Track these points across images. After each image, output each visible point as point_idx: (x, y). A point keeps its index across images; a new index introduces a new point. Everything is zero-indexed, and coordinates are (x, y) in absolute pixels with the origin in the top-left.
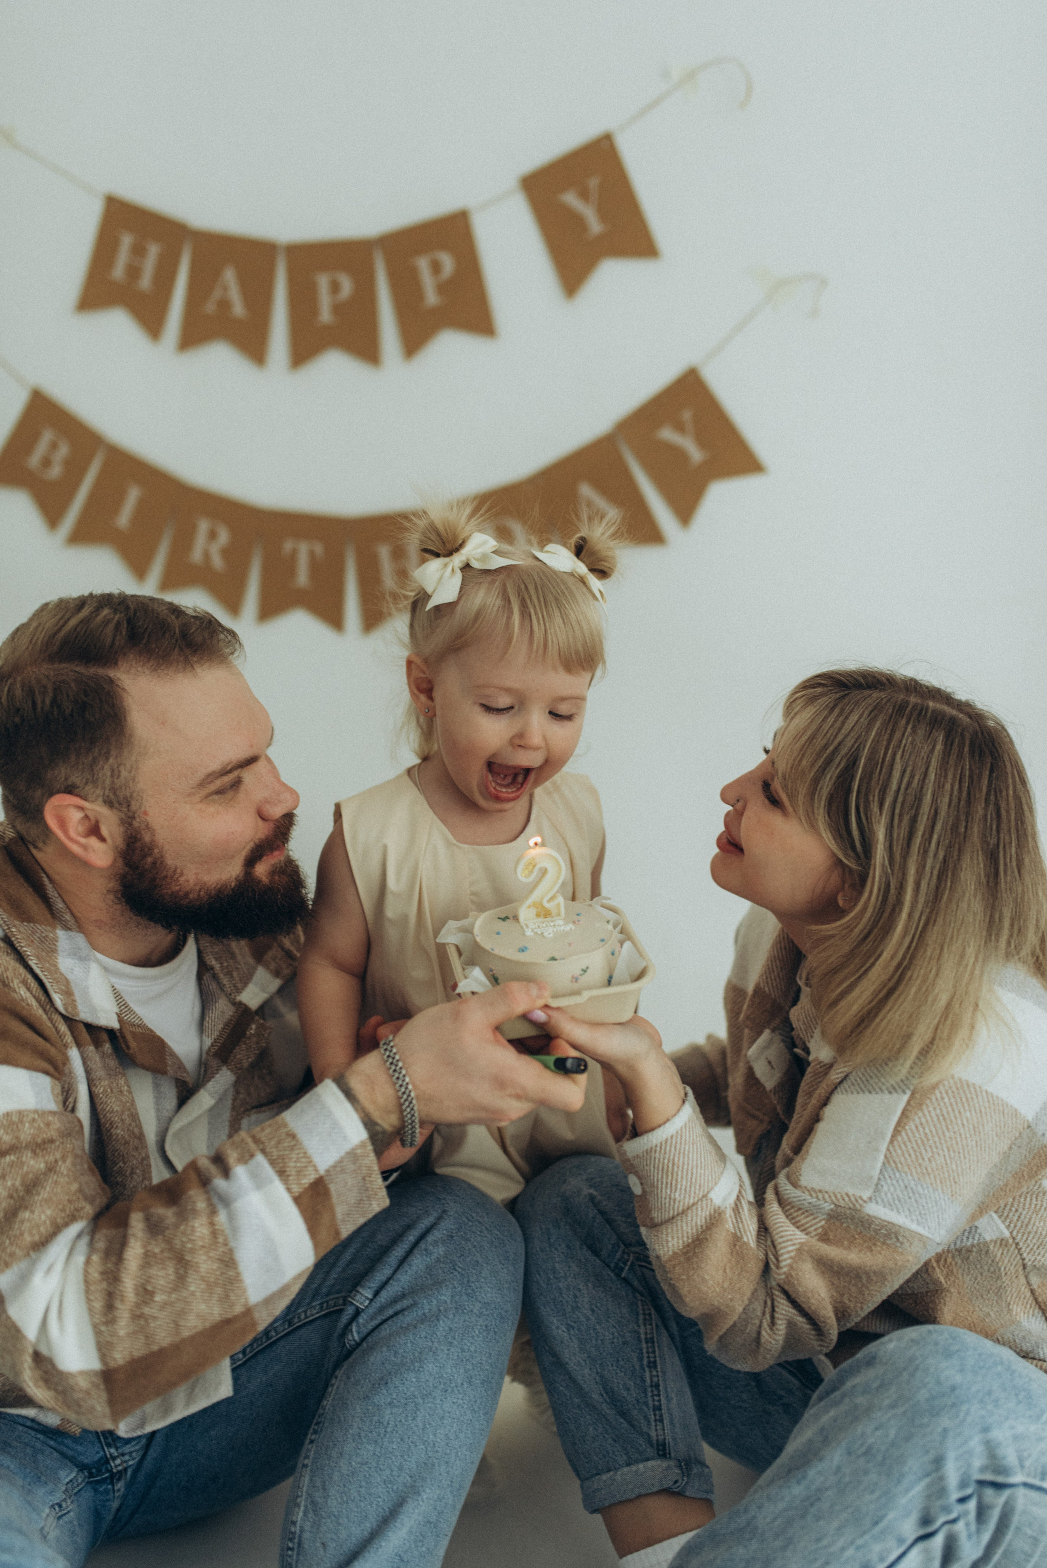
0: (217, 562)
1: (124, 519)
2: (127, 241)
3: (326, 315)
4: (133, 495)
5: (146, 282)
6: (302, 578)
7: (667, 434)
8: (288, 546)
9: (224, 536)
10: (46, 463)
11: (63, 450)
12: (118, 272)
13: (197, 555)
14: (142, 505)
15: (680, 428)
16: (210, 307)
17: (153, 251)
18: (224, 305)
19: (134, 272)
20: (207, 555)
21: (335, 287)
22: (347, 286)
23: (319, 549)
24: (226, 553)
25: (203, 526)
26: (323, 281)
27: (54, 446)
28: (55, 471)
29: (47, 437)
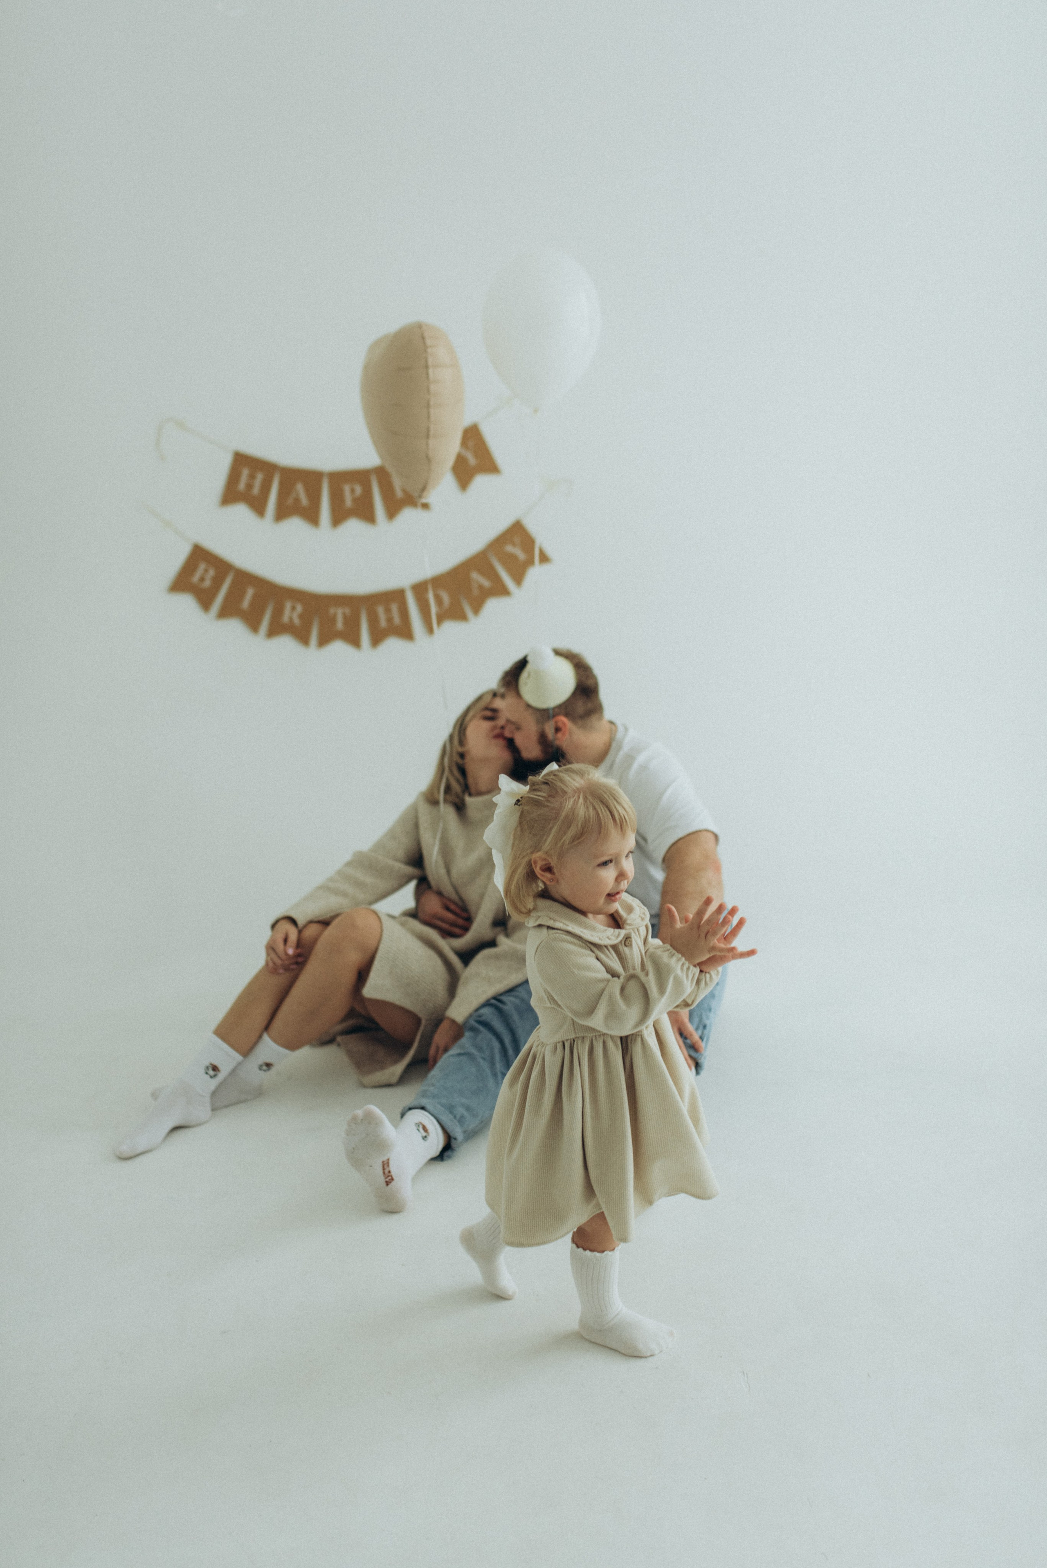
0: (297, 621)
1: (246, 604)
2: (245, 473)
3: (349, 502)
4: (250, 592)
5: (256, 490)
6: (340, 625)
7: (509, 548)
8: (332, 611)
9: (299, 608)
10: (202, 579)
11: (212, 573)
12: (242, 486)
13: (286, 619)
14: (255, 596)
15: (514, 545)
16: (290, 501)
17: (260, 477)
18: (297, 500)
19: (249, 486)
20: (291, 619)
21: (353, 491)
22: (358, 490)
23: (347, 611)
24: (301, 617)
25: (288, 605)
26: (347, 489)
27: (206, 571)
28: (207, 583)
29: (202, 566)
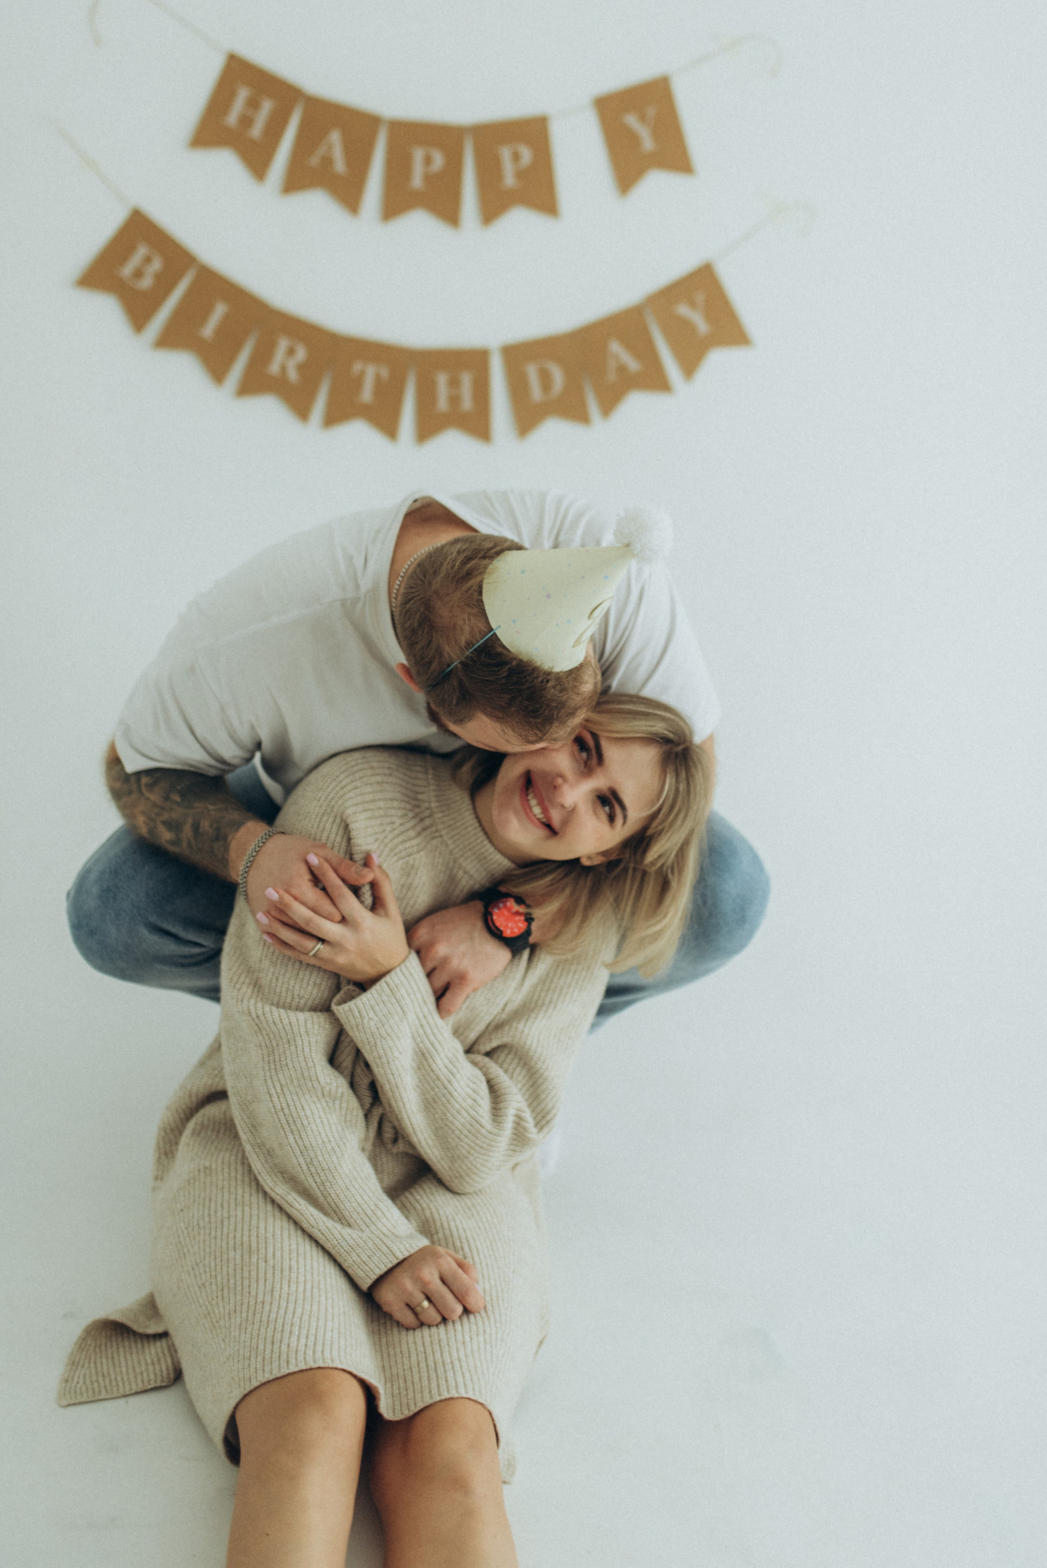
0: (293, 375)
1: (208, 331)
2: (243, 94)
3: (417, 181)
4: (220, 310)
5: (256, 131)
6: (367, 395)
7: (683, 310)
8: (357, 367)
9: (301, 354)
10: (138, 274)
11: (157, 265)
12: (232, 119)
13: (274, 368)
14: (226, 320)
15: (693, 305)
16: (314, 161)
17: (267, 107)
18: (327, 161)
19: (246, 121)
20: (283, 369)
21: (428, 160)
22: (439, 160)
23: (385, 372)
24: (302, 368)
25: (283, 344)
26: (418, 155)
27: (148, 260)
28: (146, 282)
29: (142, 251)
